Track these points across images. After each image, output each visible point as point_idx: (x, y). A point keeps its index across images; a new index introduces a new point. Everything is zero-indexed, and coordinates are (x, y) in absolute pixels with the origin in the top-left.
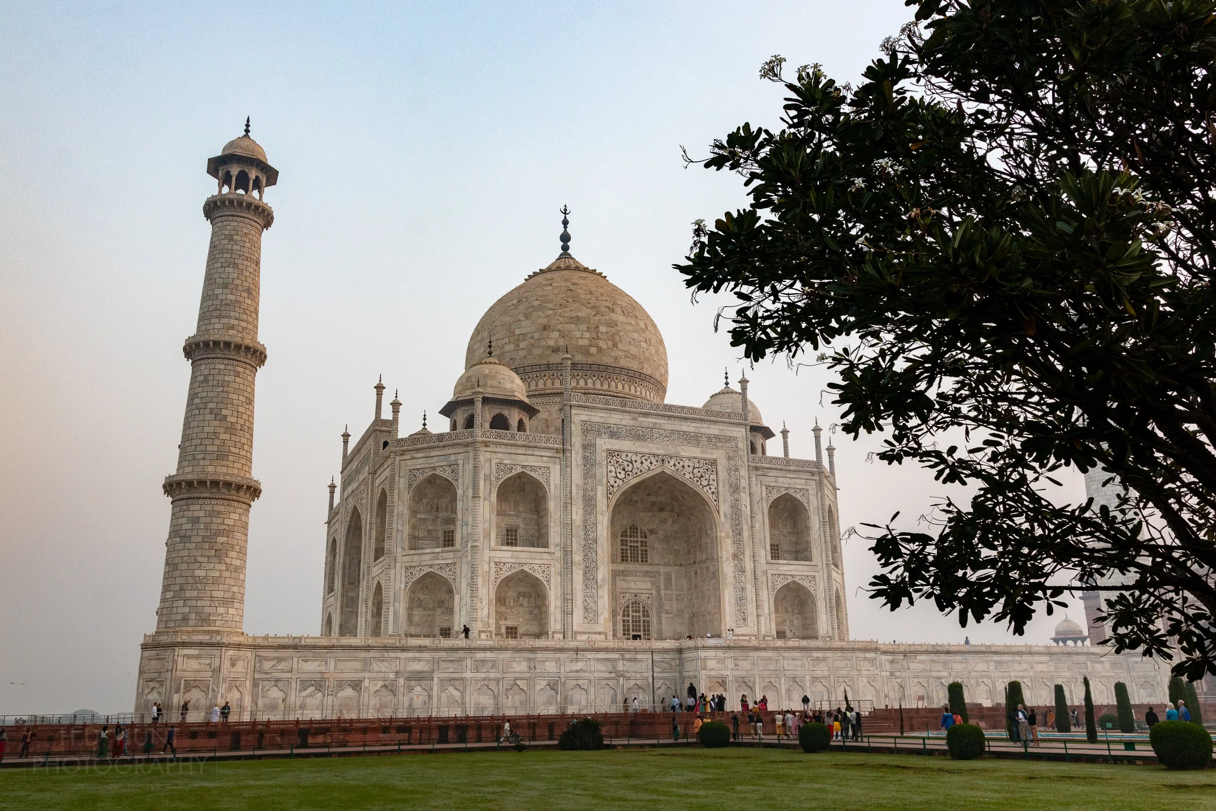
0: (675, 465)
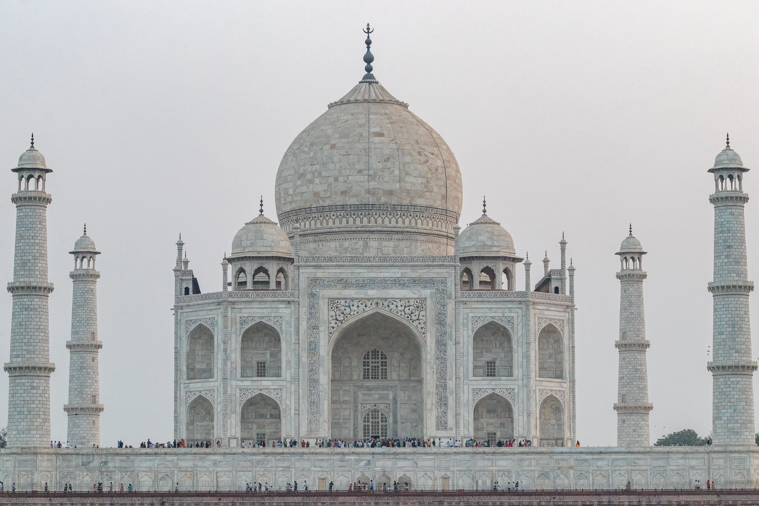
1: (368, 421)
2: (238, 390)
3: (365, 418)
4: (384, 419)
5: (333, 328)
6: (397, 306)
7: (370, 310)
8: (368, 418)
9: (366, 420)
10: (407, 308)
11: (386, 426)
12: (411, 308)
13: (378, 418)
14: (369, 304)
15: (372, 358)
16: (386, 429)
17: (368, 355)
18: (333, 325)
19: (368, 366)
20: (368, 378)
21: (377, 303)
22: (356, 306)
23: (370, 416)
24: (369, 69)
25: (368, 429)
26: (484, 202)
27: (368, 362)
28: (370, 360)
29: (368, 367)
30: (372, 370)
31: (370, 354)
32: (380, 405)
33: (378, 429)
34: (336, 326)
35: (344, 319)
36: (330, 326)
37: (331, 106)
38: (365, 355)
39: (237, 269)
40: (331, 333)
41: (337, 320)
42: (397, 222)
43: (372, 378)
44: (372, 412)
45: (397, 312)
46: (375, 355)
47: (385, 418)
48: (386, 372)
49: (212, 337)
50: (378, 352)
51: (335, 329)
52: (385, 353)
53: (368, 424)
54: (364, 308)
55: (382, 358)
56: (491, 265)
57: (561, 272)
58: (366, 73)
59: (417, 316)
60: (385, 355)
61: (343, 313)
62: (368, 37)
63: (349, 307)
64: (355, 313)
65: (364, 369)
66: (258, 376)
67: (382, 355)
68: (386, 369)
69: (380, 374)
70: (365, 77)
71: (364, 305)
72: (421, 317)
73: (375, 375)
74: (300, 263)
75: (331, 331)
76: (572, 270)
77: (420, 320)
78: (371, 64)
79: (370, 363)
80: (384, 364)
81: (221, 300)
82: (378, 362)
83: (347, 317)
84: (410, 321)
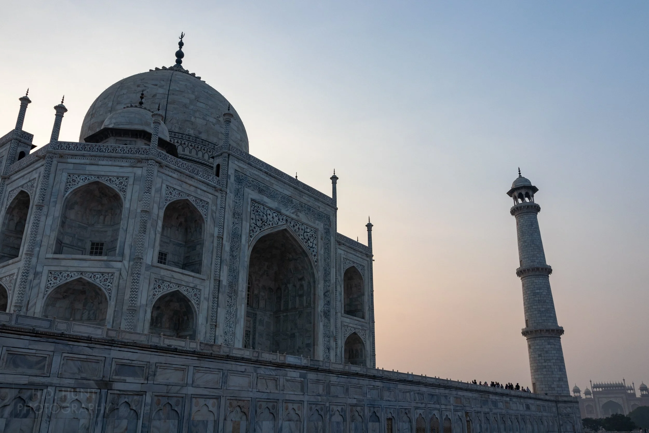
0: (294, 226)
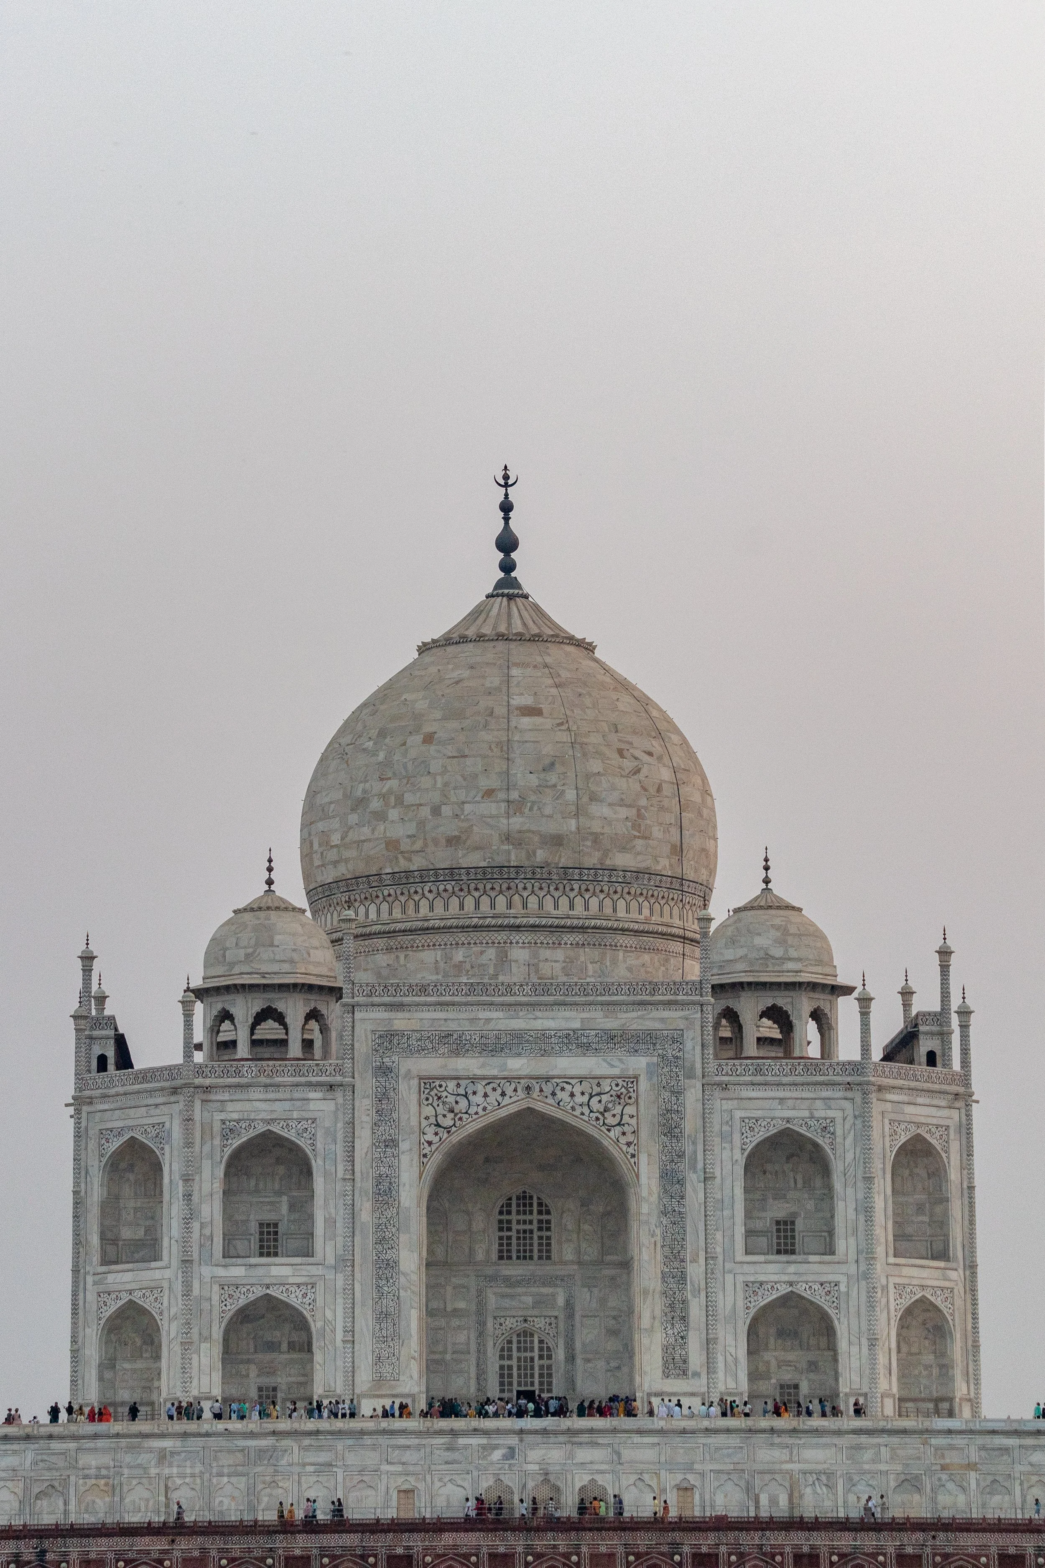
1: (510, 1358)
2: (216, 1288)
3: (502, 1350)
4: (546, 1353)
5: (430, 1143)
6: (572, 1095)
7: (513, 1104)
8: (510, 1350)
9: (505, 1353)
10: (595, 1100)
11: (549, 1367)
12: (605, 1098)
13: (532, 1350)
14: (509, 1091)
15: (518, 1213)
16: (550, 1375)
17: (509, 1205)
18: (430, 1137)
19: (509, 1229)
20: (510, 1258)
21: (528, 1088)
22: (481, 1093)
23: (514, 1346)
24: (507, 567)
25: (510, 1376)
26: (766, 860)
27: (509, 1222)
28: (514, 1217)
29: (509, 1234)
30: (518, 1238)
31: (514, 1202)
32: (536, 1320)
33: (532, 1376)
34: (436, 1139)
35: (454, 1125)
36: (422, 1140)
37: (424, 649)
38: (502, 1206)
39: (215, 1012)
40: (425, 1156)
41: (438, 1125)
42: (572, 907)
43: (518, 1258)
44: (518, 1335)
45: (573, 1108)
46: (525, 1205)
47: (548, 1348)
48: (549, 1245)
49: (157, 1167)
50: (531, 1198)
51: (434, 1147)
52: (546, 1200)
53: (509, 1363)
54: (500, 1099)
55: (540, 1212)
56: (782, 1000)
57: (941, 1017)
58: (502, 575)
59: (618, 1117)
60: (546, 1206)
61: (451, 1111)
62: (506, 495)
63: (466, 1096)
64: (480, 1110)
65: (501, 1238)
66: (261, 1255)
67: (540, 1204)
68: (548, 1238)
69: (536, 1248)
70: (500, 585)
71: (499, 1091)
72: (626, 1119)
73: (525, 1251)
74: (356, 999)
75: (424, 1152)
76: (965, 1013)
77: (623, 1125)
78: (513, 555)
79: (514, 1222)
80: (544, 1226)
81: (179, 1082)
82: (531, 1222)
83: (460, 1119)
84: (603, 1128)
